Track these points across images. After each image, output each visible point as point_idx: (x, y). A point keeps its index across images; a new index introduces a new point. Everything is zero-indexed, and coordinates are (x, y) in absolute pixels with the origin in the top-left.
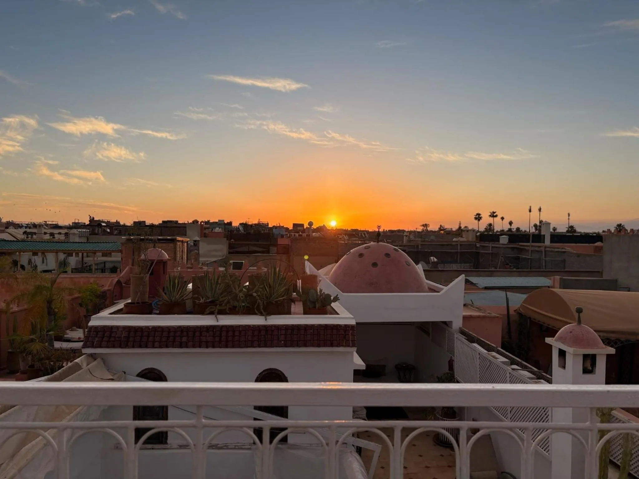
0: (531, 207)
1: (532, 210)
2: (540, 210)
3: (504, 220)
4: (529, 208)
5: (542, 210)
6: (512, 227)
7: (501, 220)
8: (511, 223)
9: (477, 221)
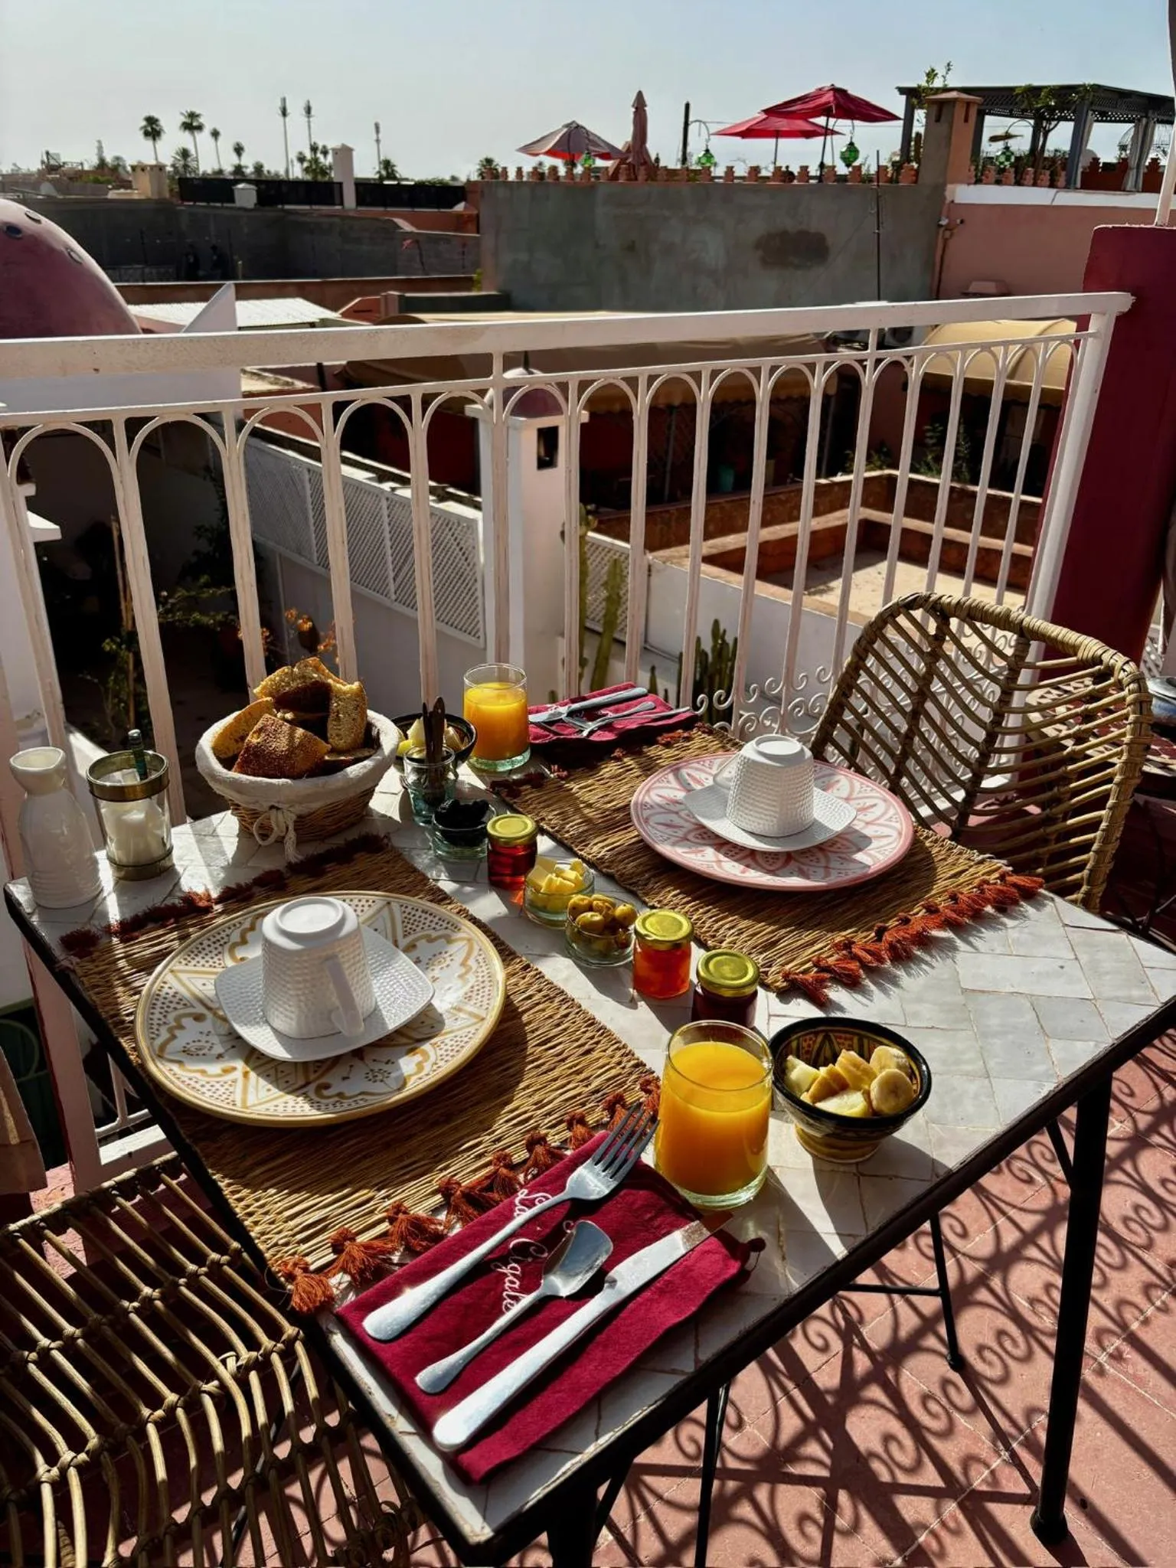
0: (284, 100)
1: (289, 110)
2: (308, 110)
3: (220, 138)
4: (279, 104)
5: (313, 112)
6: (243, 163)
7: (211, 140)
8: (239, 150)
9: (149, 143)
